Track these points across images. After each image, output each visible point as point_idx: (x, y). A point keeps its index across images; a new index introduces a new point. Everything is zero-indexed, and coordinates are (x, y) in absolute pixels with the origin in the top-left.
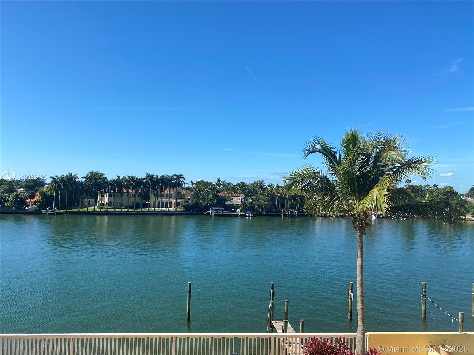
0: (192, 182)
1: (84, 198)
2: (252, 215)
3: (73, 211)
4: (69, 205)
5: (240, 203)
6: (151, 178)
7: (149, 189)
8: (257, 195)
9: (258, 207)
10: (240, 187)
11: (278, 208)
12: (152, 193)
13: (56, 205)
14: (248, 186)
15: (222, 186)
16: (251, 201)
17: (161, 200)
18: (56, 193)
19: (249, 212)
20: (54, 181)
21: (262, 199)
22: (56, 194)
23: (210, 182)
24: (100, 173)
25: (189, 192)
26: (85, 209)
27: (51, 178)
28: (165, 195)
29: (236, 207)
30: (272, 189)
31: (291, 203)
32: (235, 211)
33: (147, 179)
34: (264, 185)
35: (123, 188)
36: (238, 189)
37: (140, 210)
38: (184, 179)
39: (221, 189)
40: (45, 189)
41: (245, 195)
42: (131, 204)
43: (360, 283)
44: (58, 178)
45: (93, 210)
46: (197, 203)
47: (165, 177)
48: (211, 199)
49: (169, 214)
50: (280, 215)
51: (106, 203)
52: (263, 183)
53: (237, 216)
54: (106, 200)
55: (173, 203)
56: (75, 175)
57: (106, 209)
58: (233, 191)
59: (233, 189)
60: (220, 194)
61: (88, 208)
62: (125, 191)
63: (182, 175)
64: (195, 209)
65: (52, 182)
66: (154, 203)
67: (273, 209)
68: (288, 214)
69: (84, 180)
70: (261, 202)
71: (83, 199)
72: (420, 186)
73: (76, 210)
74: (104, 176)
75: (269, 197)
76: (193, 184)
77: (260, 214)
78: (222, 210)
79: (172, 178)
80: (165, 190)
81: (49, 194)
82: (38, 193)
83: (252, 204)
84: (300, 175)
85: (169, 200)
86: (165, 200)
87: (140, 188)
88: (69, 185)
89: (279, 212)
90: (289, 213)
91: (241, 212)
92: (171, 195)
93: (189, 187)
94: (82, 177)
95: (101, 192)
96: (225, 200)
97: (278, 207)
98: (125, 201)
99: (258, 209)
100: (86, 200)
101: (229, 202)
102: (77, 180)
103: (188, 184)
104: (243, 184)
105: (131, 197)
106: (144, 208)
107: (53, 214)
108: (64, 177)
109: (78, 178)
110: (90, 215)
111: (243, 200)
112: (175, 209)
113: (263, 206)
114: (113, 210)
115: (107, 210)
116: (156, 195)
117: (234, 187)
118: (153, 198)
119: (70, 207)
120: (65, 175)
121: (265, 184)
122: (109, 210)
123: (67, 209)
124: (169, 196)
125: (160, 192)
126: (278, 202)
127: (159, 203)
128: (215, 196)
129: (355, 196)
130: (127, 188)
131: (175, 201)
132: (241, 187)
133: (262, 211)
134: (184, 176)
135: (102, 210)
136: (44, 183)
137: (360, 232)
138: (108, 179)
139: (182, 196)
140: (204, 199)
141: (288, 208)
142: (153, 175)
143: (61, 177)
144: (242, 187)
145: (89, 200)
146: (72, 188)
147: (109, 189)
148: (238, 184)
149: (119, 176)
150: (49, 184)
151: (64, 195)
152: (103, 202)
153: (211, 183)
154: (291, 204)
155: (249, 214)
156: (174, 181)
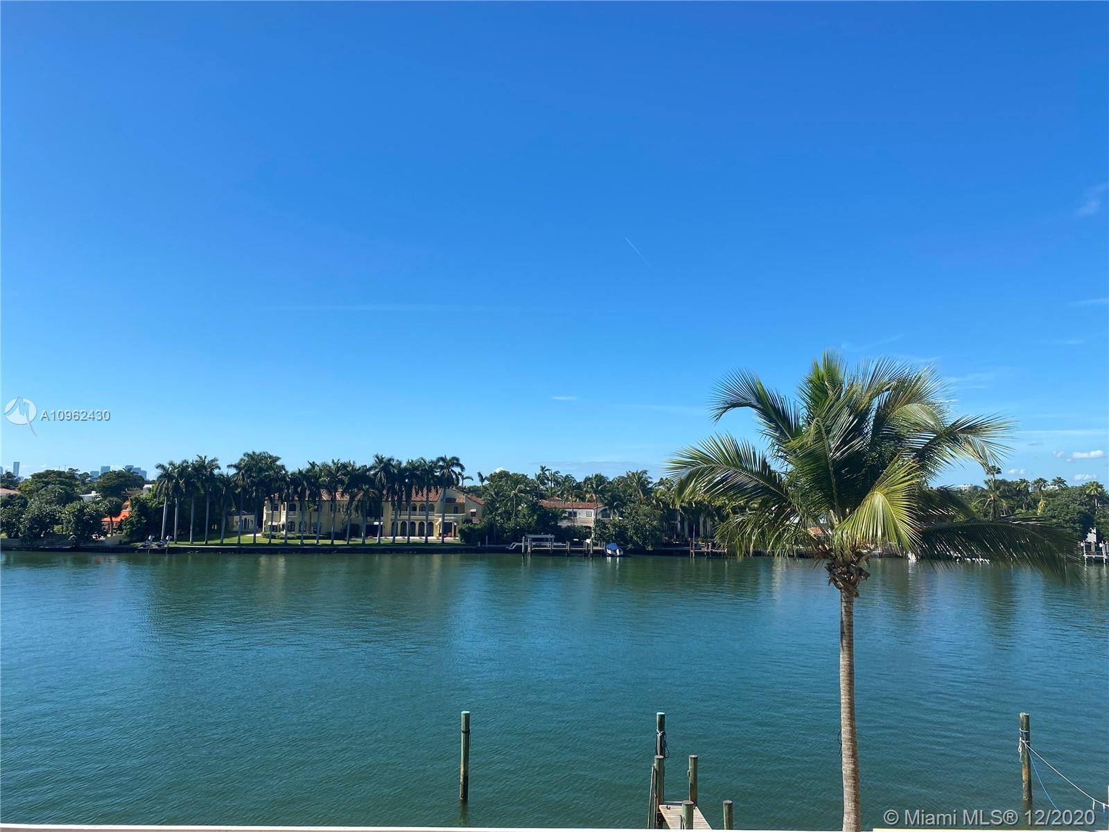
0: (480, 475)
1: (232, 514)
2: (622, 553)
3: (206, 544)
4: (197, 529)
5: (592, 525)
6: (385, 465)
7: (381, 492)
8: (633, 504)
9: (635, 534)
10: (592, 487)
11: (683, 536)
12: (387, 501)
13: (169, 531)
14: (611, 482)
15: (551, 484)
16: (618, 518)
17: (409, 517)
18: (169, 503)
19: (613, 545)
20: (165, 475)
21: (645, 515)
22: (168, 506)
23: (523, 475)
24: (270, 457)
25: (474, 498)
26: (234, 540)
27: (157, 468)
28: (418, 505)
29: (584, 533)
30: (669, 490)
31: (713, 523)
32: (581, 544)
33: (376, 468)
34: (649, 480)
35: (322, 490)
36: (587, 492)
37: (360, 541)
38: (463, 468)
39: (548, 491)
40: (145, 494)
41: (605, 506)
42: (339, 527)
44: (175, 468)
45: (252, 542)
46: (491, 526)
47: (419, 463)
48: (524, 515)
49: (427, 550)
50: (687, 553)
51: (283, 525)
52: (645, 476)
53: (585, 554)
54: (283, 519)
55: (437, 524)
56: (212, 461)
57: (281, 538)
58: (577, 496)
59: (577, 490)
60: (545, 503)
61: (241, 537)
62: (325, 497)
63: (457, 460)
64: (487, 537)
65: (159, 478)
66: (393, 524)
67: (671, 538)
68: (706, 550)
69: (233, 471)
70: (642, 522)
71: (229, 518)
72: (1023, 481)
73: (214, 543)
74: (278, 463)
75: (662, 510)
76: (482, 480)
77: (639, 551)
78: (551, 540)
79: (434, 465)
80: (417, 493)
81: (153, 504)
82: (128, 503)
83: (620, 527)
84: (705, 459)
85: (427, 517)
86: (418, 517)
87: (360, 489)
88: (199, 485)
89: (684, 546)
90: (708, 548)
91: (595, 545)
92: (432, 505)
93: (475, 486)
94: (229, 466)
95: (272, 500)
96: (556, 516)
97: (683, 534)
98: (325, 520)
99: (635, 538)
100: (236, 518)
101: (566, 520)
102: (216, 472)
103: (472, 480)
104: (600, 479)
105: (339, 511)
106: (369, 537)
107: (161, 551)
108: (187, 467)
109: (220, 469)
110: (245, 553)
111: (599, 517)
112: (440, 538)
113: (646, 531)
114: (298, 542)
115: (283, 541)
116: (398, 507)
117: (579, 486)
118: (390, 513)
119: (199, 536)
120: (190, 461)
121: (651, 478)
122: (289, 542)
123: (193, 540)
124: (427, 508)
125: (406, 499)
126: (682, 522)
127: (404, 524)
128: (534, 508)
130: (331, 489)
131: (440, 520)
132: (594, 486)
133: (644, 543)
134: (461, 462)
135: (273, 541)
136: (143, 479)
137: (847, 589)
138: (287, 468)
139: (457, 509)
140: (508, 515)
141: (706, 537)
142: (390, 460)
143: (182, 465)
144: (597, 487)
145: (243, 519)
146: (205, 491)
147: (289, 493)
148: (587, 479)
149: (314, 462)
150: (153, 482)
151: (186, 507)
152: (274, 524)
153: (526, 476)
155: (615, 551)
156: (438, 474)
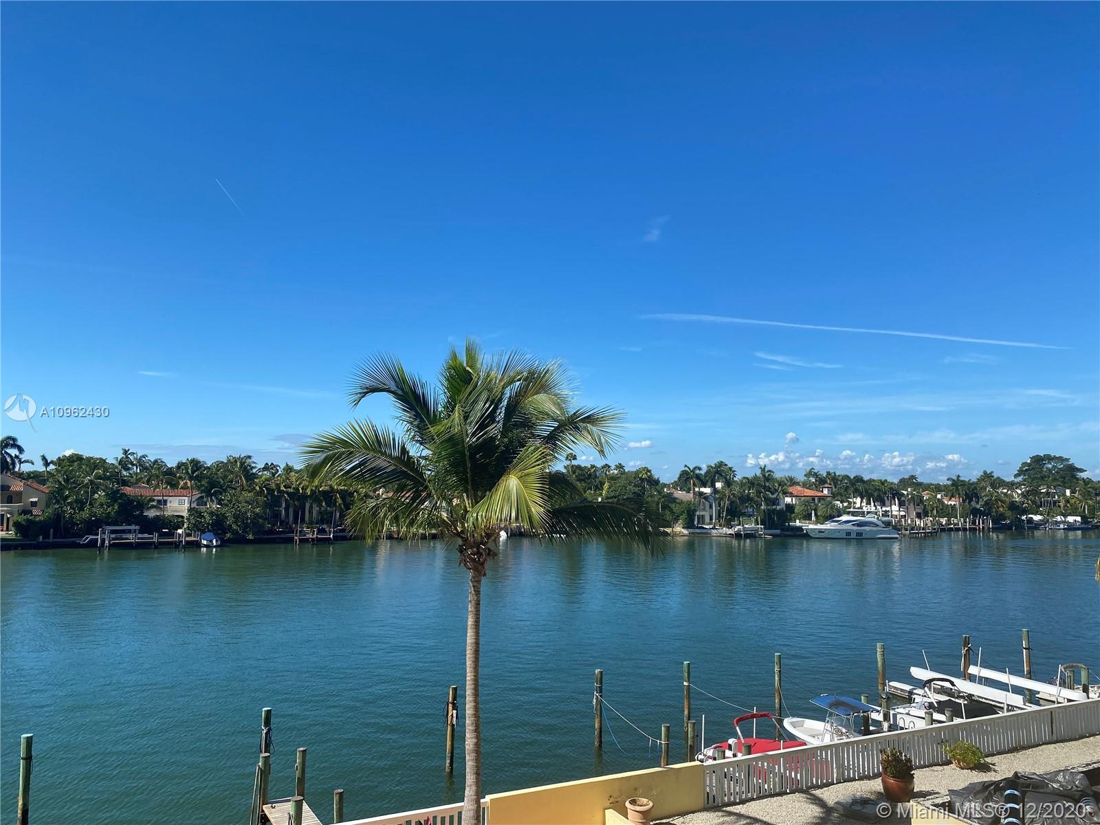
0: (44, 458)
2: (219, 543)
5: (185, 514)
8: (234, 491)
9: (235, 522)
10: (187, 473)
11: (288, 523)
14: (208, 468)
15: (137, 470)
16: (215, 506)
19: (210, 535)
21: (246, 502)
23: (101, 459)
25: (36, 485)
29: (176, 522)
30: (274, 475)
31: (320, 509)
32: (171, 534)
34: (253, 465)
36: (180, 478)
38: (21, 450)
39: (132, 477)
41: (201, 493)
43: (473, 686)
46: (58, 516)
48: (101, 505)
50: (291, 540)
52: (248, 460)
53: (176, 546)
58: (168, 483)
59: (171, 477)
60: (128, 490)
64: (52, 531)
67: (274, 525)
68: (311, 536)
70: (243, 510)
72: (593, 466)
75: (266, 497)
76: (47, 464)
77: (239, 540)
78: (135, 532)
83: (217, 515)
84: (344, 443)
89: (289, 532)
90: (313, 535)
91: (189, 535)
93: (36, 471)
96: (142, 505)
97: (287, 520)
99: (234, 527)
101: (155, 509)
103: (33, 464)
104: (196, 464)
113: (247, 518)
117: (170, 472)
121: (254, 463)
126: (287, 509)
128: (114, 496)
129: (466, 491)
132: (190, 471)
133: (244, 531)
134: (19, 443)
137: (476, 569)
139: (12, 498)
140: (81, 504)
141: (311, 523)
144: (193, 473)
148: (181, 464)
153: (104, 461)
154: (320, 513)
155: (211, 541)
